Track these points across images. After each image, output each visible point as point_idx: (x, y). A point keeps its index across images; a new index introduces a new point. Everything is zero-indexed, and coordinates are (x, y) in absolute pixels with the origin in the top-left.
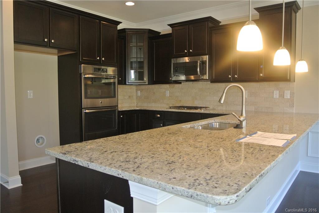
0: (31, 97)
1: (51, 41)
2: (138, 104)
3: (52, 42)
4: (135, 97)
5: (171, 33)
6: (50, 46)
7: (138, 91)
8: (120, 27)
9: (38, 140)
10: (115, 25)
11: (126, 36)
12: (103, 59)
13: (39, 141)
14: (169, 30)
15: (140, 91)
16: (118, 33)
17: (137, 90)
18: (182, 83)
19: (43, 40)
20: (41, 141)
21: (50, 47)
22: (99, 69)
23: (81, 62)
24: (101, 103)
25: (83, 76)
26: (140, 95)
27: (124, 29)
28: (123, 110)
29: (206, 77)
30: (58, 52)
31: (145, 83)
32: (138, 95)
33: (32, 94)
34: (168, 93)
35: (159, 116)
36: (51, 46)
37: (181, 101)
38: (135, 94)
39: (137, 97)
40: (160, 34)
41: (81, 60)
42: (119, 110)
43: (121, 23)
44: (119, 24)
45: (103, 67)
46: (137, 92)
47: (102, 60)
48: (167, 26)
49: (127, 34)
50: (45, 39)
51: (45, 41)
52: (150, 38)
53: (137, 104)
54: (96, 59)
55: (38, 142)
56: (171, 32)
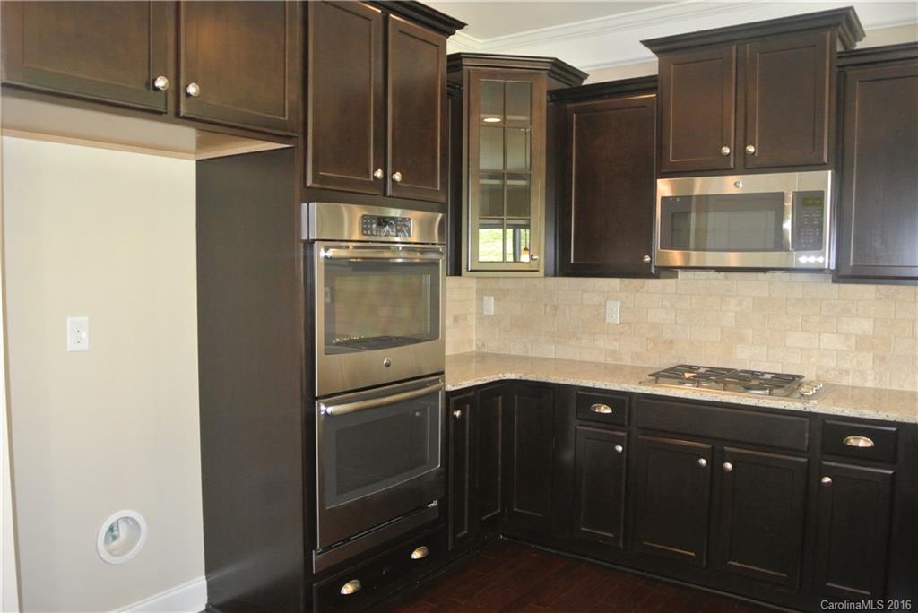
0: (84, 345)
1: (187, 87)
2: (483, 345)
3: (188, 95)
4: (472, 321)
5: (656, 76)
6: (177, 115)
7: (485, 298)
8: (456, 44)
9: (111, 529)
10: (438, 35)
11: (461, 85)
12: (397, 176)
13: (115, 533)
14: (646, 64)
15: (493, 298)
16: (449, 67)
17: (481, 294)
18: (680, 273)
19: (148, 84)
20: (123, 532)
21: (178, 117)
22: (383, 222)
23: (310, 188)
24: (388, 365)
25: (318, 254)
26: (492, 313)
27: (459, 54)
28: (462, 387)
29: (825, 258)
30: (201, 144)
31: (537, 271)
32: (485, 313)
33: (84, 335)
34: (614, 313)
35: (608, 411)
36: (183, 111)
37: (671, 342)
38: (473, 310)
39: (481, 318)
40: (585, 83)
41: (314, 180)
42: (449, 388)
43: (461, 25)
44: (453, 33)
45: (395, 212)
46: (480, 299)
47: (394, 181)
48: (642, 45)
49: (465, 78)
50: (154, 80)
51: (157, 89)
52: (555, 96)
53: (480, 344)
54: (368, 177)
55: (111, 538)
56: (655, 72)
